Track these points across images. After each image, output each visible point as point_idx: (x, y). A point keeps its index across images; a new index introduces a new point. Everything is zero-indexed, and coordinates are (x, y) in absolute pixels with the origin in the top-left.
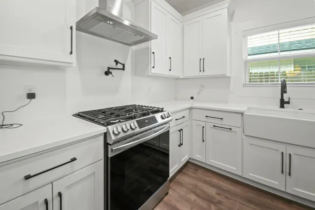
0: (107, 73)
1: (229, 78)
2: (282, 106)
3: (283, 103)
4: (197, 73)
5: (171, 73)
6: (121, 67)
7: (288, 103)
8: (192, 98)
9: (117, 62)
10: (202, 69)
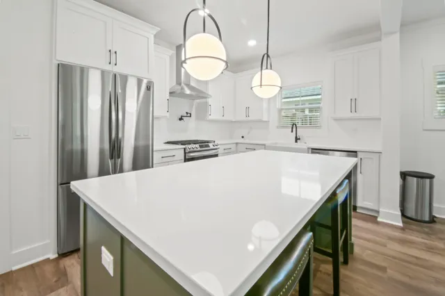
0: (181, 119)
1: (267, 122)
2: (296, 141)
3: (297, 139)
4: (244, 118)
5: (224, 118)
6: (189, 115)
7: (299, 139)
8: (243, 137)
9: (187, 113)
10: (248, 116)
